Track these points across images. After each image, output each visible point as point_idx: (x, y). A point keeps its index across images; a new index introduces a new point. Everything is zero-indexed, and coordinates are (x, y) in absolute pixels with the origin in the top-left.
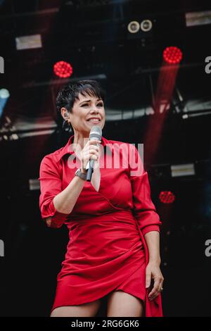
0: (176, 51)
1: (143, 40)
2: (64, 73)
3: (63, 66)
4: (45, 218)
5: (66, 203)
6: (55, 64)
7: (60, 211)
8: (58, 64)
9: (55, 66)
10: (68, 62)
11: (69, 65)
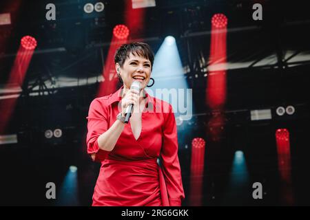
0: (124, 29)
1: (97, 19)
2: (29, 46)
3: (28, 40)
4: (90, 154)
5: (108, 142)
6: (22, 38)
7: (103, 149)
8: (24, 38)
9: (22, 40)
10: (33, 37)
11: (34, 39)
